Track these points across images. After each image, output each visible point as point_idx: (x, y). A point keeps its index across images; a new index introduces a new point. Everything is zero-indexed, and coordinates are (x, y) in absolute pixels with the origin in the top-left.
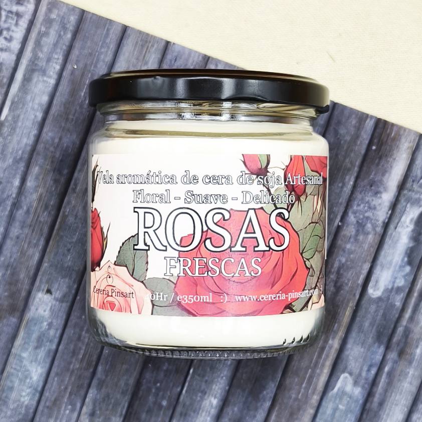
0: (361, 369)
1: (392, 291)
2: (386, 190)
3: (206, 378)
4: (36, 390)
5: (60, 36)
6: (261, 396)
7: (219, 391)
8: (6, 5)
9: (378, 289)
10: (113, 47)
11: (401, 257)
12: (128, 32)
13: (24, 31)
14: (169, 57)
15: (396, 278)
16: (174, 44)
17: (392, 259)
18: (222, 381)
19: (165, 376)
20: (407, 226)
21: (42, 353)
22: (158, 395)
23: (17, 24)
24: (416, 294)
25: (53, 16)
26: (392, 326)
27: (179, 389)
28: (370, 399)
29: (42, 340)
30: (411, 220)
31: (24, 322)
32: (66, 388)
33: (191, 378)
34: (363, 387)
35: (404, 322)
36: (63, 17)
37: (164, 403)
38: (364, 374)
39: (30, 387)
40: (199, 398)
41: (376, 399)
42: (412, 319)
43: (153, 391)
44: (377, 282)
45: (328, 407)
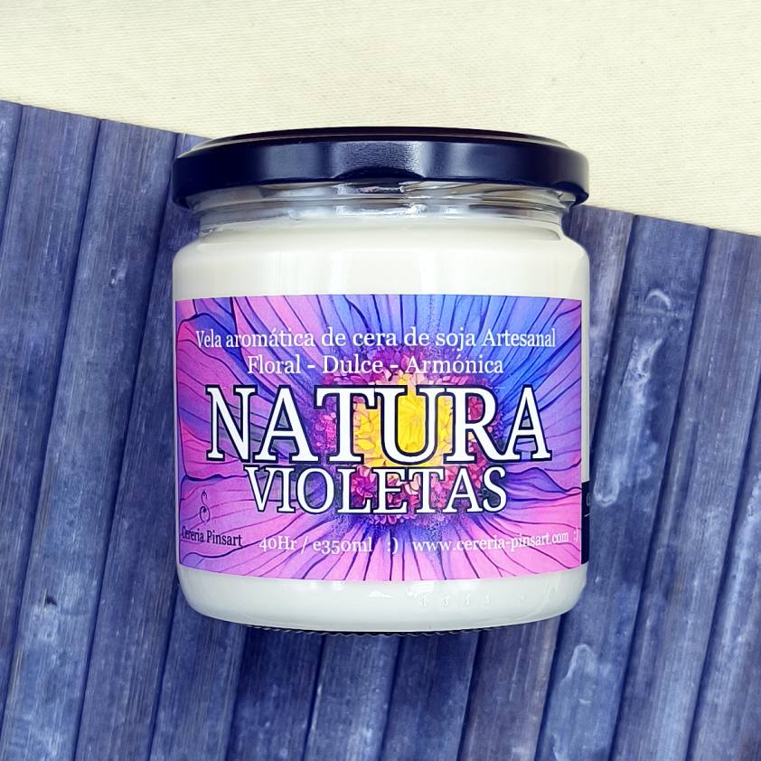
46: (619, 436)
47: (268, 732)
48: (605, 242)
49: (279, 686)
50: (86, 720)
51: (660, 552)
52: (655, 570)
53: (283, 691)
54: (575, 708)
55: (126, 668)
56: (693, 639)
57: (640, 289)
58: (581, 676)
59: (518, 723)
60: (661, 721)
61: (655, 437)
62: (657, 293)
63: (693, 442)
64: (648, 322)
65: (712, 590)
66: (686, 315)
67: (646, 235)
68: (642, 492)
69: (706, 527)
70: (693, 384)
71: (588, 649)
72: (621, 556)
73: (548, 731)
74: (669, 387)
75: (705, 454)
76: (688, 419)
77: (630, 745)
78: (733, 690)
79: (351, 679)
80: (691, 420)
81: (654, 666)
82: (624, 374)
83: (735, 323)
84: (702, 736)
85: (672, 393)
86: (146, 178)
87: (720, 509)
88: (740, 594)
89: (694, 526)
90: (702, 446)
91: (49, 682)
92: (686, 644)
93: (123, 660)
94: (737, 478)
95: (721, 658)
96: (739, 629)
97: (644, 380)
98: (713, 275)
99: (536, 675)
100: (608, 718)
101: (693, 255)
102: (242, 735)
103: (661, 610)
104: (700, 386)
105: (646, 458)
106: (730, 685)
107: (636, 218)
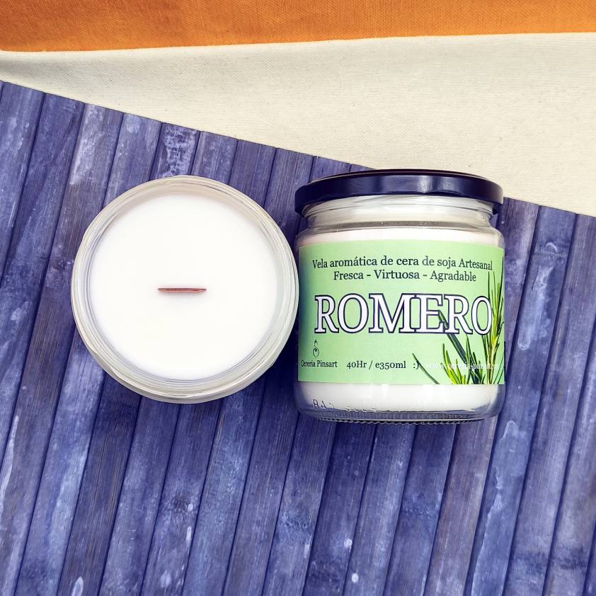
0: (523, 415)
1: (537, 342)
2: (519, 257)
3: (390, 444)
4: (240, 480)
5: (220, 164)
6: (441, 453)
7: (404, 454)
8: (170, 143)
9: (526, 343)
10: (267, 167)
11: (541, 312)
12: (279, 153)
13: (189, 164)
14: (316, 169)
15: (540, 331)
16: (319, 157)
17: (534, 315)
18: (405, 445)
19: (353, 449)
20: (542, 285)
21: (241, 445)
22: (350, 466)
23: (181, 159)
24: (559, 342)
25: (212, 148)
26: (543, 373)
27: (368, 459)
28: (535, 440)
29: (240, 433)
30: (544, 279)
31: (222, 419)
32: (267, 474)
33: (377, 446)
34: (528, 430)
35: (553, 367)
36: (221, 148)
37: (357, 473)
38: (526, 419)
39: (234, 478)
40: (386, 464)
41: (540, 439)
42: (559, 363)
43: (345, 464)
44: (524, 336)
45: (500, 453)
46: (531, 315)
47: (349, 461)
48: (525, 218)
49: (355, 437)
50: (255, 452)
51: (551, 374)
52: (549, 383)
53: (357, 440)
54: (507, 454)
55: (277, 425)
56: (567, 420)
57: (542, 242)
58: (510, 437)
59: (478, 461)
60: (551, 462)
61: (549, 316)
62: (551, 244)
63: (568, 319)
64: (545, 258)
65: (577, 395)
66: (565, 255)
67: (545, 215)
68: (542, 343)
69: (574, 362)
70: (568, 290)
71: (514, 423)
72: (531, 376)
73: (493, 466)
74: (556, 291)
75: (574, 325)
76: (565, 308)
77: (534, 475)
78: (588, 447)
79: (393, 435)
80: (567, 308)
81: (547, 433)
82: (533, 284)
83: (589, 260)
84: (572, 471)
85: (557, 294)
86: (298, 178)
87: (581, 353)
88: (591, 397)
89: (568, 362)
90: (572, 321)
91: (237, 431)
92: (563, 422)
93: (276, 421)
94: (590, 338)
95: (581, 431)
96: (590, 416)
97: (544, 287)
98: (578, 237)
99: (487, 435)
100: (524, 460)
101: (569, 226)
102: (335, 463)
103: (551, 404)
104: (571, 291)
105: (545, 326)
106: (586, 445)
107: (540, 207)
